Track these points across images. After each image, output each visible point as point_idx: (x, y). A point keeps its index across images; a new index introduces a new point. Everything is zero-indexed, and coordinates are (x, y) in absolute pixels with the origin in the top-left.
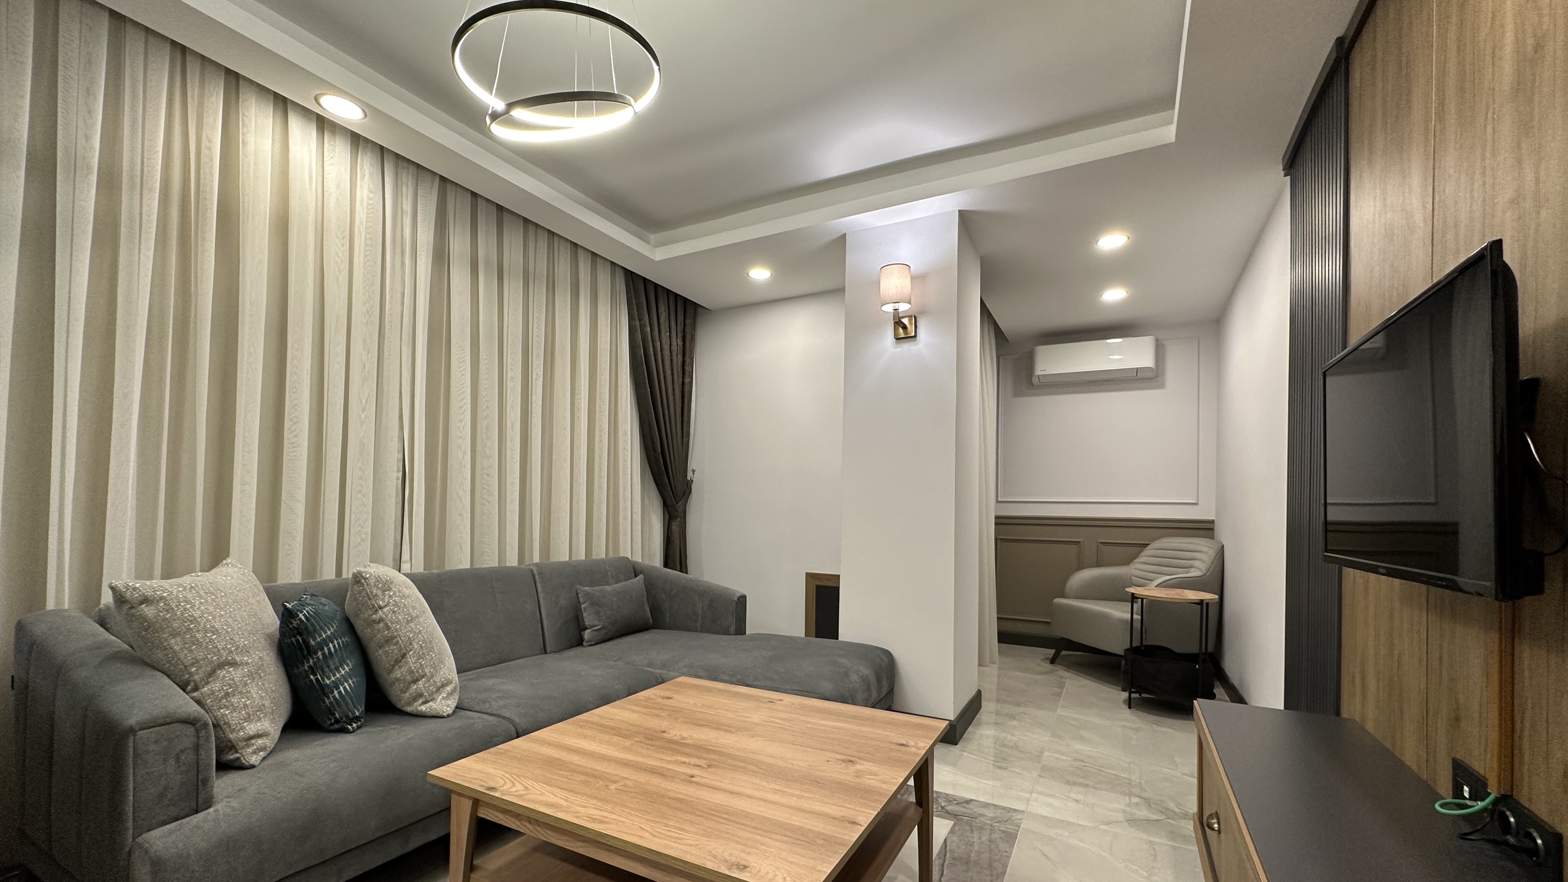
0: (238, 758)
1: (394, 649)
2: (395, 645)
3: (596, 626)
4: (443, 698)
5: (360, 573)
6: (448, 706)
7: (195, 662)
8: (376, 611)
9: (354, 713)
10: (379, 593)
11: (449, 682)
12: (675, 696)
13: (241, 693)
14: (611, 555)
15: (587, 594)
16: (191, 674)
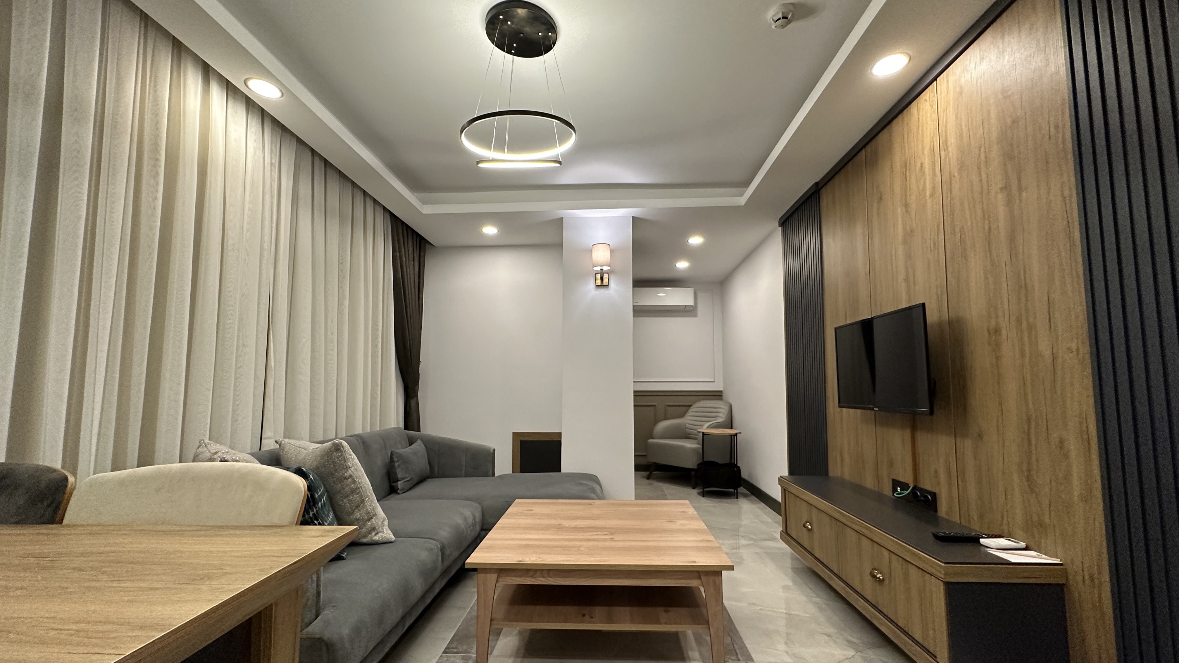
1: (357, 497)
3: (403, 479)
15: (399, 454)
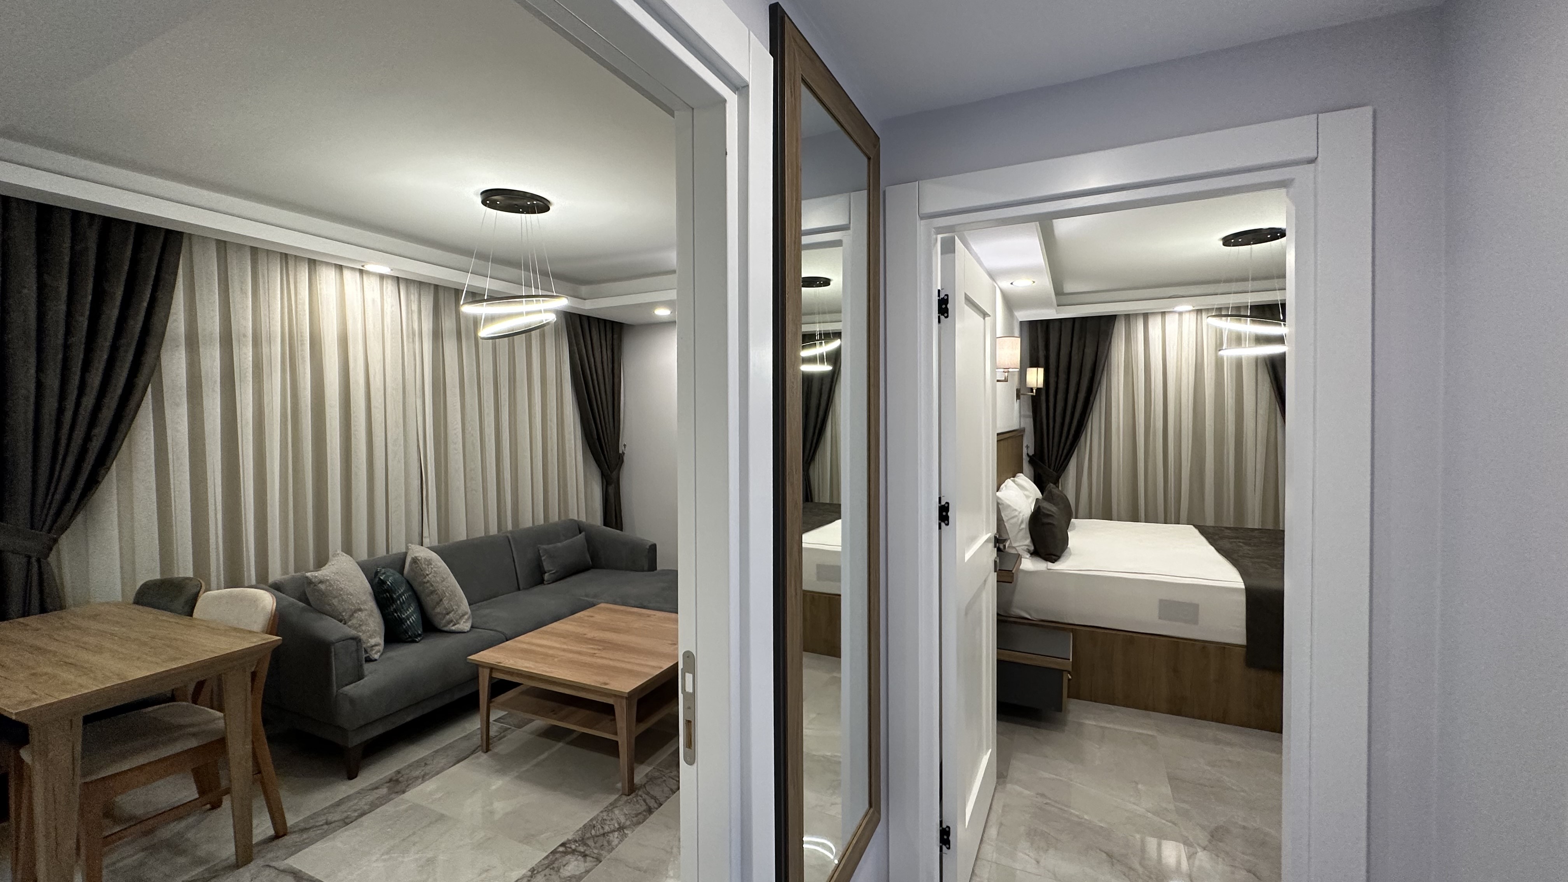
0: (369, 656)
2: (437, 594)
3: (551, 571)
4: (464, 622)
5: (416, 557)
6: (467, 626)
7: (344, 610)
8: (425, 577)
9: (418, 632)
10: (426, 567)
11: (466, 613)
12: (596, 615)
13: (366, 624)
14: (563, 518)
15: (545, 550)
16: (342, 616)
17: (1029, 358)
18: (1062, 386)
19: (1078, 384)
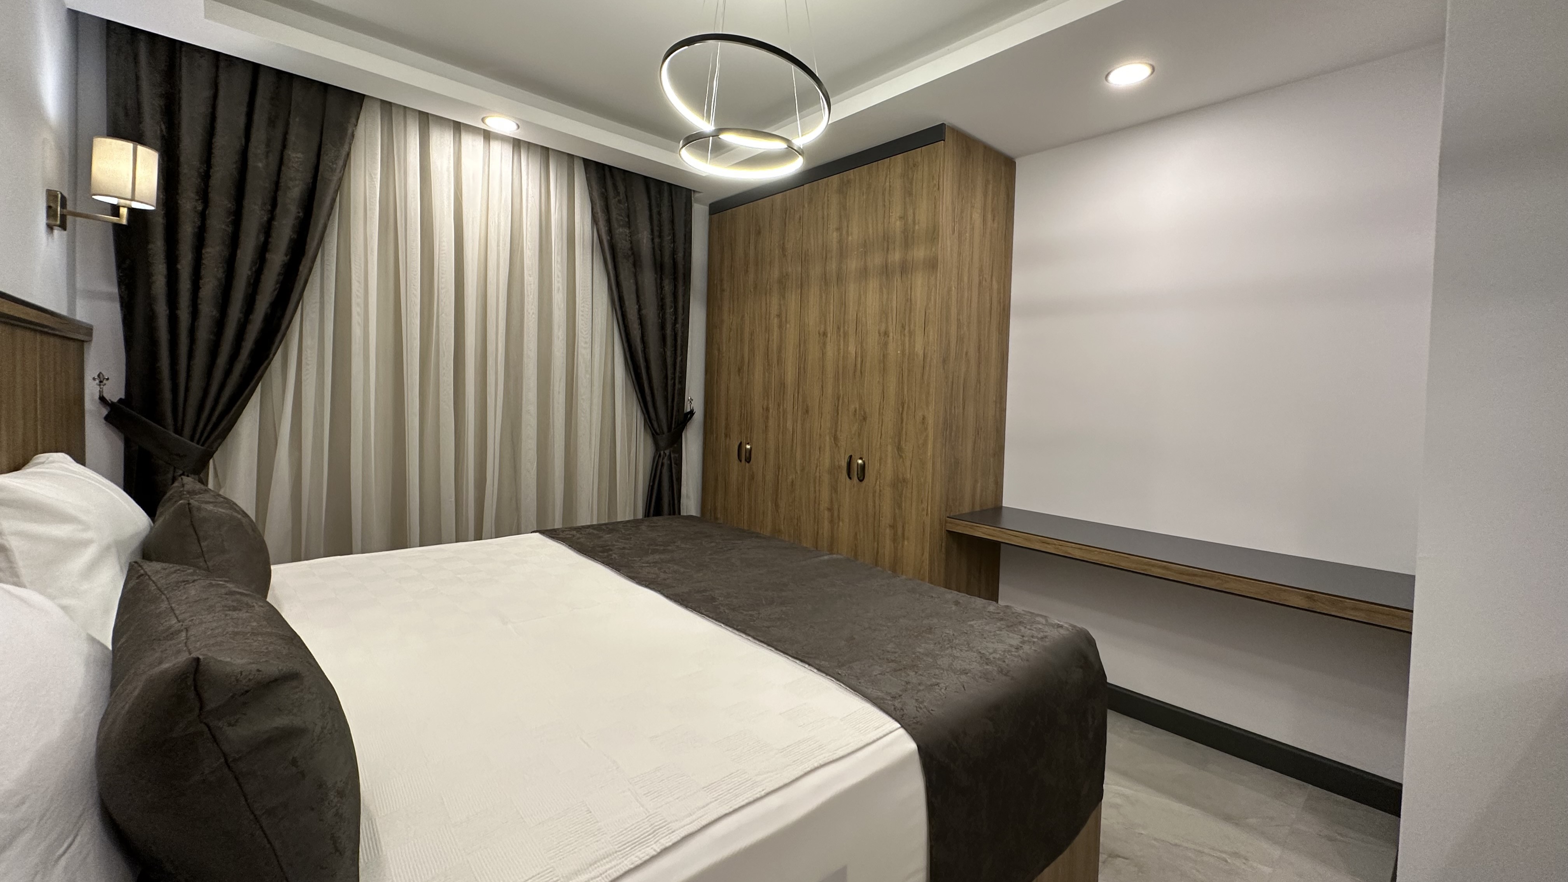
17: (105, 120)
18: (218, 224)
19: (267, 229)
